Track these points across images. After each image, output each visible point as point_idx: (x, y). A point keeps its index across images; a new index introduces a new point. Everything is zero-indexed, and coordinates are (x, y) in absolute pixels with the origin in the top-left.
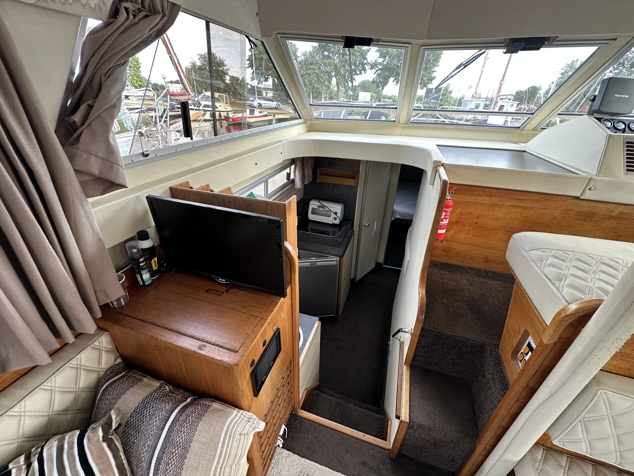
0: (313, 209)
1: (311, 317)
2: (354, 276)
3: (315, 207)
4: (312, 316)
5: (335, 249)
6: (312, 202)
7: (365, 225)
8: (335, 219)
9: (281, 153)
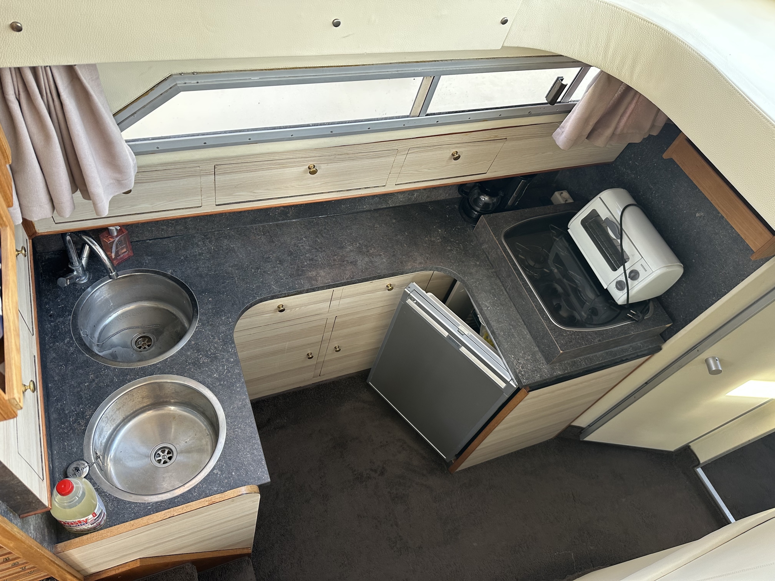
0: (594, 214)
1: (260, 462)
2: (589, 426)
3: (604, 214)
4: (264, 462)
5: (534, 354)
6: (606, 195)
7: (707, 361)
8: (620, 286)
9: (504, 22)
